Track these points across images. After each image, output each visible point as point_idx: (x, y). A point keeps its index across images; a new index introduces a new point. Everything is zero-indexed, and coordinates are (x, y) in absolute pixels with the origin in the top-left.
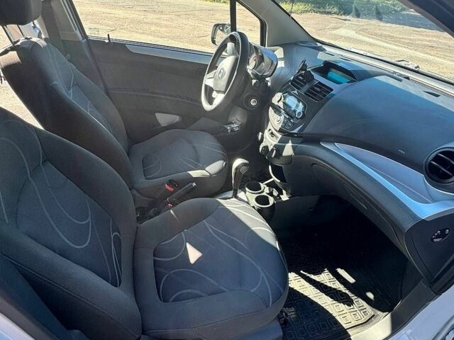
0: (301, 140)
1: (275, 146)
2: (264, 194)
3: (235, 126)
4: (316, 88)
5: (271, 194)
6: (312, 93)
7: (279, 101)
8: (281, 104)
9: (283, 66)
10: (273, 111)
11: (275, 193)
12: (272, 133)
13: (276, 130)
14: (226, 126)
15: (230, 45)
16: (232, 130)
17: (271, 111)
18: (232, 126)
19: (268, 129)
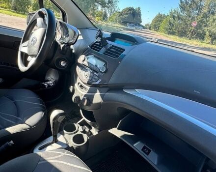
0: (107, 89)
1: (85, 96)
2: (79, 133)
3: (51, 83)
4: (112, 49)
5: (84, 132)
6: (110, 53)
7: (83, 61)
8: (85, 63)
9: (82, 38)
10: (79, 69)
11: (87, 130)
12: (81, 86)
13: (84, 83)
14: (44, 83)
15: (39, 20)
16: (49, 85)
17: (78, 69)
18: (48, 83)
19: (77, 82)
